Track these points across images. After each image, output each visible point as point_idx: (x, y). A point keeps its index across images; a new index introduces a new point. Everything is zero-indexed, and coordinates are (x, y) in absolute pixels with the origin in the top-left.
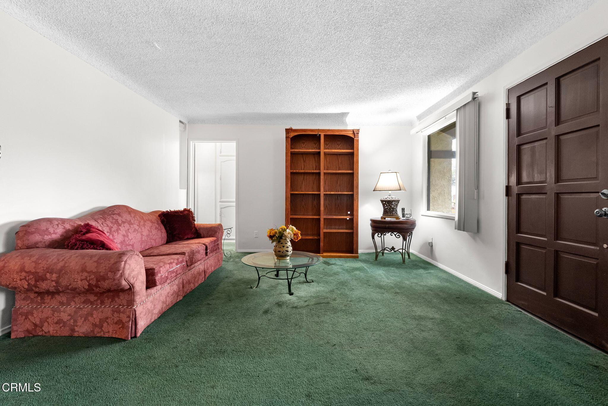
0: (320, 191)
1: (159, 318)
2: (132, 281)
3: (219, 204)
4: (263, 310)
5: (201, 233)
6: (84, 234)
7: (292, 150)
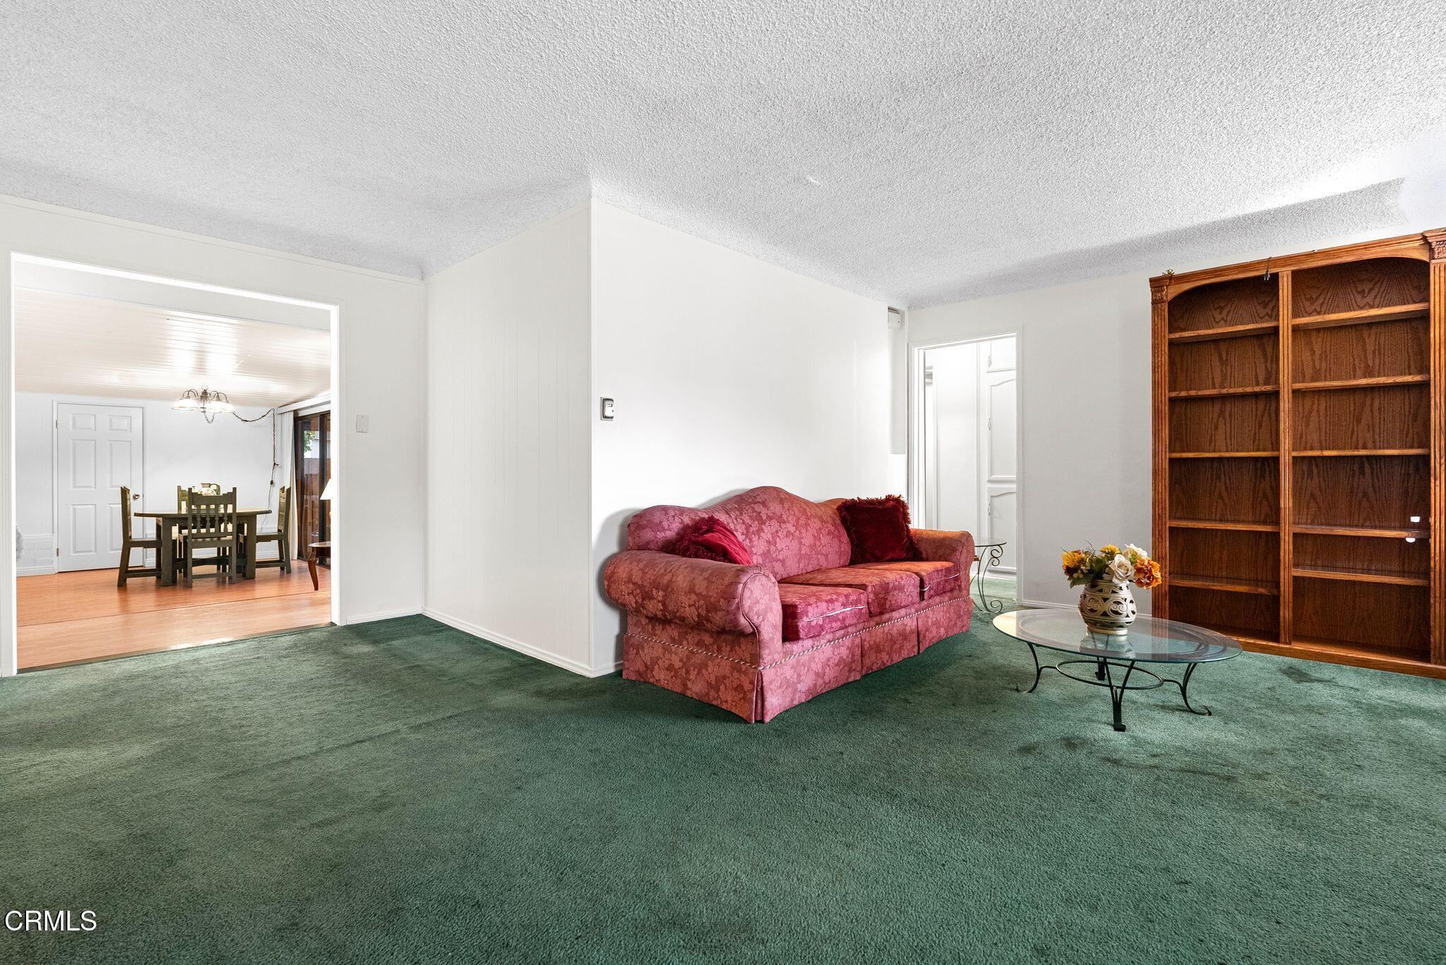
0: (1278, 450)
1: (809, 701)
2: (756, 620)
3: (986, 486)
4: (1021, 744)
5: (922, 549)
6: (705, 533)
7: (1173, 336)
